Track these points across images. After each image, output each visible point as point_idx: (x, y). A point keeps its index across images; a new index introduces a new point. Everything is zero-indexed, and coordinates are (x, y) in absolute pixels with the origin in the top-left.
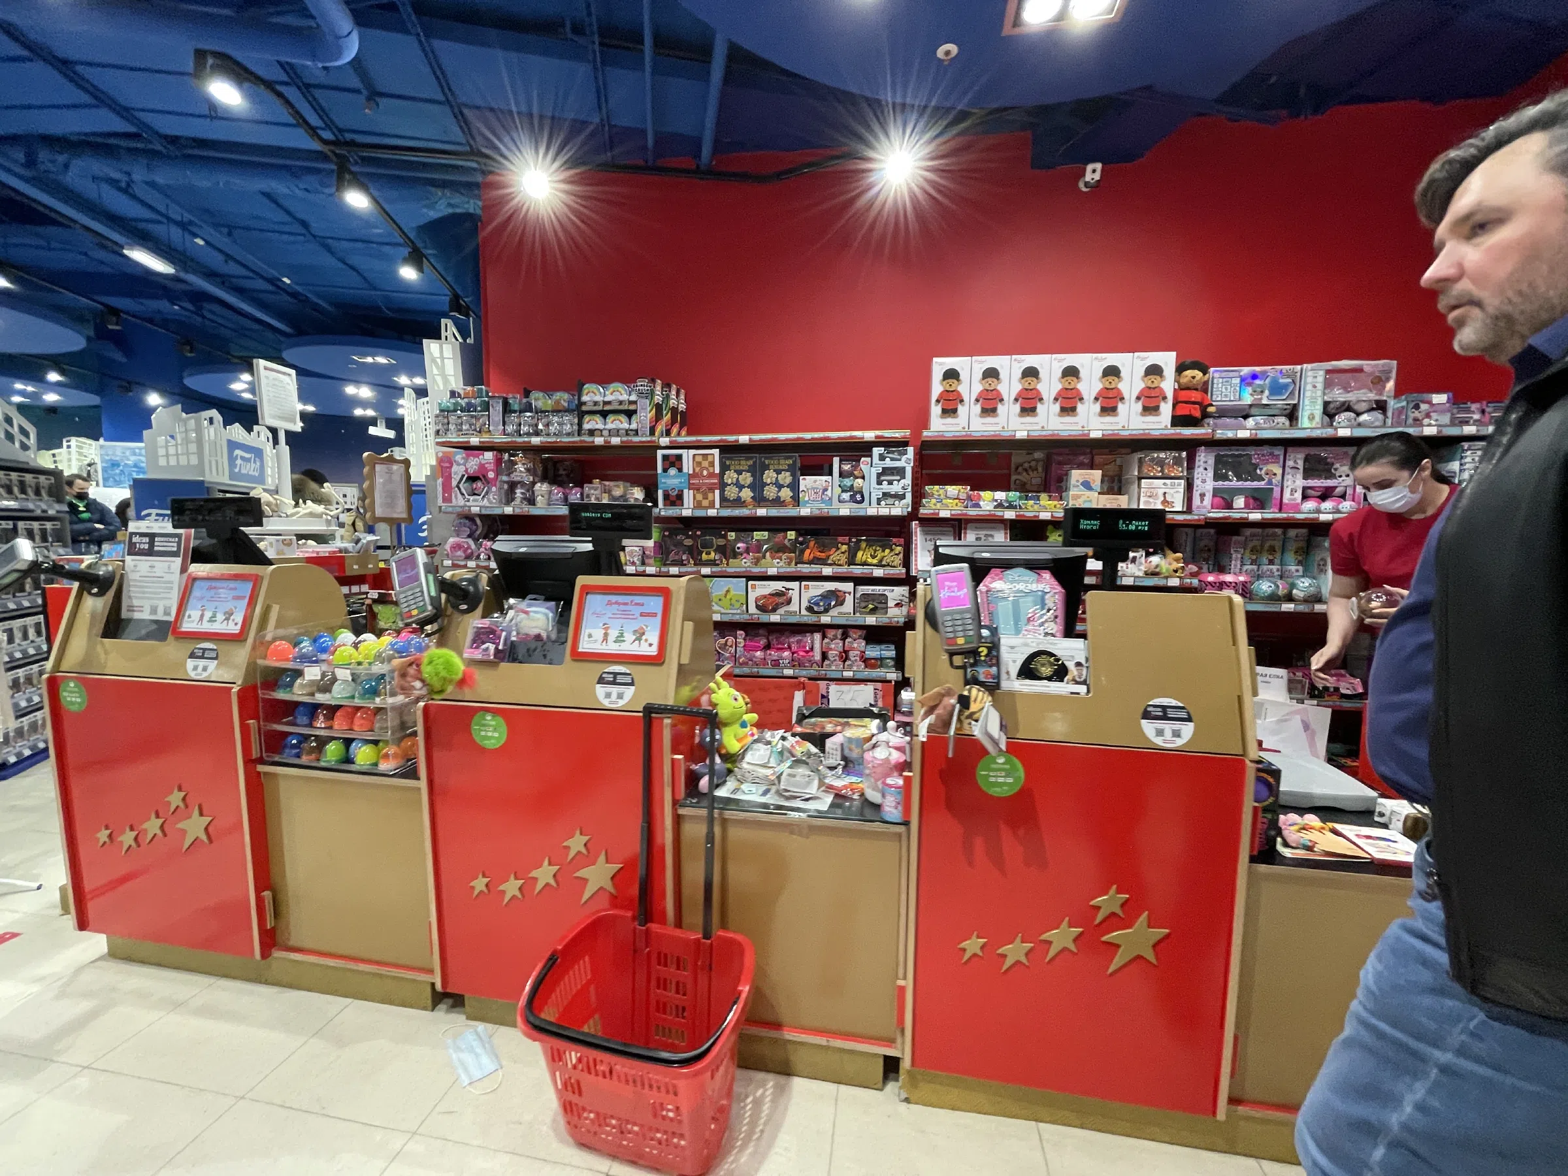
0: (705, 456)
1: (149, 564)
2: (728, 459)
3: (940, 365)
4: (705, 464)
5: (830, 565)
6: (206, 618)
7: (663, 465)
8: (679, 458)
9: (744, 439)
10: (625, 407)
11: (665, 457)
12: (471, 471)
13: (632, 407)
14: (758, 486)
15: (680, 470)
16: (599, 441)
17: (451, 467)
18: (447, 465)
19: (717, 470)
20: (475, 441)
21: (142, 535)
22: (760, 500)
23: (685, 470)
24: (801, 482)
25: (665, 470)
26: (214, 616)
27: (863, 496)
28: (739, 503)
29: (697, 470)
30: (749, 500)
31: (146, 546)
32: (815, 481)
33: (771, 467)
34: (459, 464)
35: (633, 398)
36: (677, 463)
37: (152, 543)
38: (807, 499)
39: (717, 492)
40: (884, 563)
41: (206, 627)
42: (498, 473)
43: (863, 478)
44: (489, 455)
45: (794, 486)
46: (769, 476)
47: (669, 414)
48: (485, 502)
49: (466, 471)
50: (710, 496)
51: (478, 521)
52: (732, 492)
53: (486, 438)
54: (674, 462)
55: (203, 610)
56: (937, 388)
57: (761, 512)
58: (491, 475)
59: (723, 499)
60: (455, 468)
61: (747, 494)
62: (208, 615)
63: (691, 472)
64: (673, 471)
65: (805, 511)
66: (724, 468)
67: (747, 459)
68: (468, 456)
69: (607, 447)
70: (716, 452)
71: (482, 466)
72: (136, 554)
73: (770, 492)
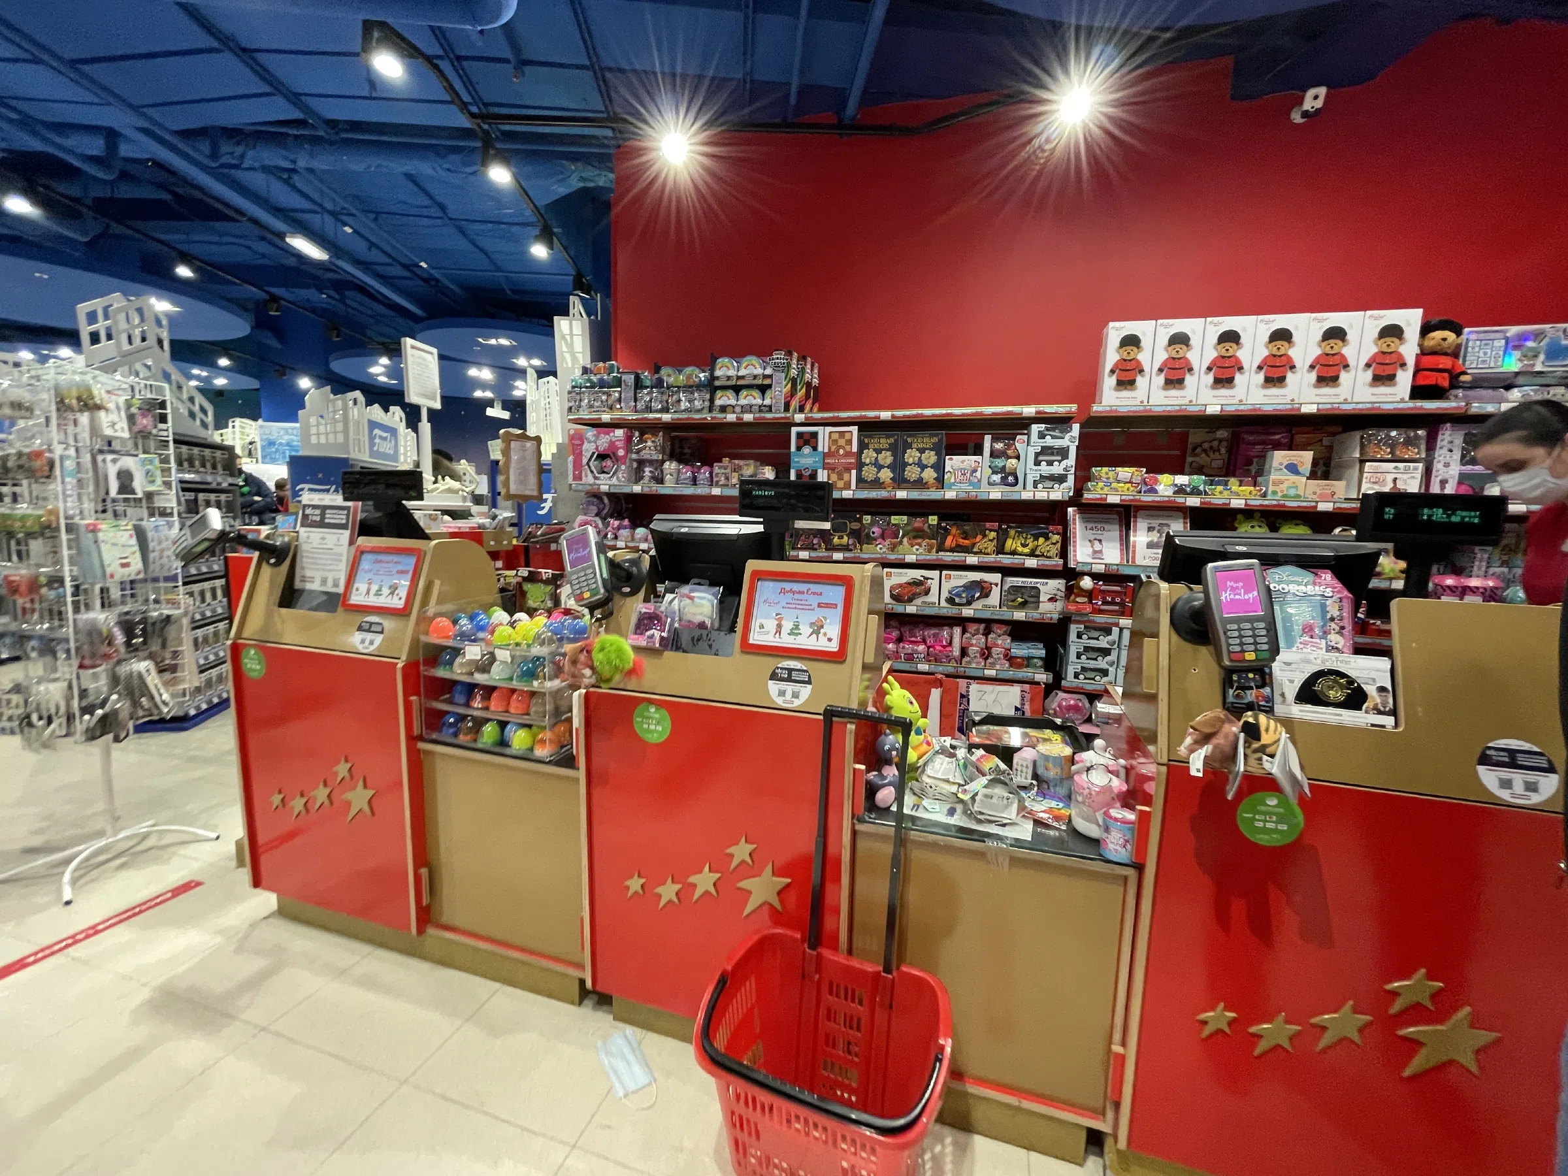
0: (842, 434)
1: (321, 535)
2: (866, 437)
3: (1116, 331)
4: (842, 442)
5: (976, 553)
6: (373, 591)
7: (797, 442)
8: (814, 435)
9: (886, 415)
10: (759, 382)
11: (800, 435)
12: (601, 449)
13: (767, 382)
14: (898, 466)
15: (815, 448)
16: (731, 417)
17: (582, 445)
18: (578, 442)
19: (855, 449)
20: (606, 417)
21: (314, 507)
22: (900, 481)
23: (820, 449)
24: (947, 462)
25: (799, 448)
26: (380, 590)
27: (1016, 478)
28: (877, 484)
29: (833, 448)
30: (888, 481)
31: (318, 518)
32: (963, 462)
33: (914, 446)
34: (589, 442)
35: (768, 371)
36: (813, 441)
37: (323, 515)
38: (952, 480)
39: (854, 472)
40: (1038, 553)
41: (373, 601)
42: (628, 450)
43: (1018, 458)
44: (619, 433)
45: (939, 467)
46: (911, 456)
47: (804, 390)
48: (614, 481)
49: (597, 448)
50: (846, 476)
51: (606, 500)
52: (869, 473)
53: (617, 415)
54: (809, 440)
55: (370, 584)
56: (1112, 355)
57: (901, 494)
58: (621, 453)
59: (860, 480)
60: (586, 446)
61: (886, 475)
62: (374, 588)
63: (826, 450)
64: (807, 450)
65: (950, 495)
66: (862, 446)
67: (888, 437)
68: (599, 433)
69: (740, 424)
70: (855, 429)
71: (612, 443)
72: (310, 526)
73: (912, 473)
